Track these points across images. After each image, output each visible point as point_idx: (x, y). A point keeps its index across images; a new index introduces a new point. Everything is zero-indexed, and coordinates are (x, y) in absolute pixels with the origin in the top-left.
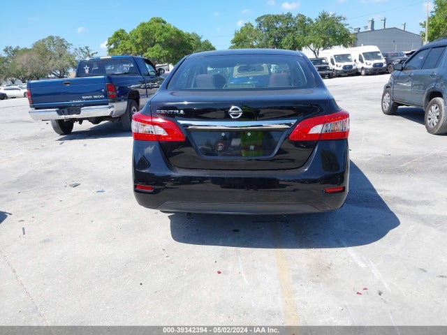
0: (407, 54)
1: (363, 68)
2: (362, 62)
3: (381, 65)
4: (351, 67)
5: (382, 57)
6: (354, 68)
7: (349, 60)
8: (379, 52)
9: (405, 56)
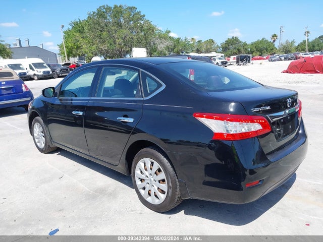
0: (63, 65)
1: (35, 75)
2: (33, 70)
3: (48, 72)
4: (25, 74)
5: (47, 67)
6: (27, 74)
7: (23, 69)
8: (44, 63)
9: (62, 66)
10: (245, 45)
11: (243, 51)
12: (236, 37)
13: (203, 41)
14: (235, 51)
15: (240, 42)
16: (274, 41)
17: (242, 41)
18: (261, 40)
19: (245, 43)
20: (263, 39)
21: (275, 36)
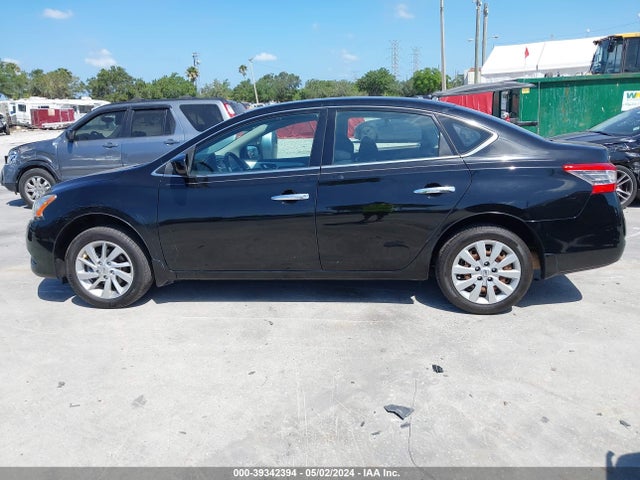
10: (141, 84)
11: (138, 96)
12: (119, 69)
13: (45, 73)
14: (122, 97)
15: (130, 78)
16: (193, 80)
17: (134, 77)
18: (169, 76)
19: (141, 80)
20: (174, 75)
21: (192, 70)
